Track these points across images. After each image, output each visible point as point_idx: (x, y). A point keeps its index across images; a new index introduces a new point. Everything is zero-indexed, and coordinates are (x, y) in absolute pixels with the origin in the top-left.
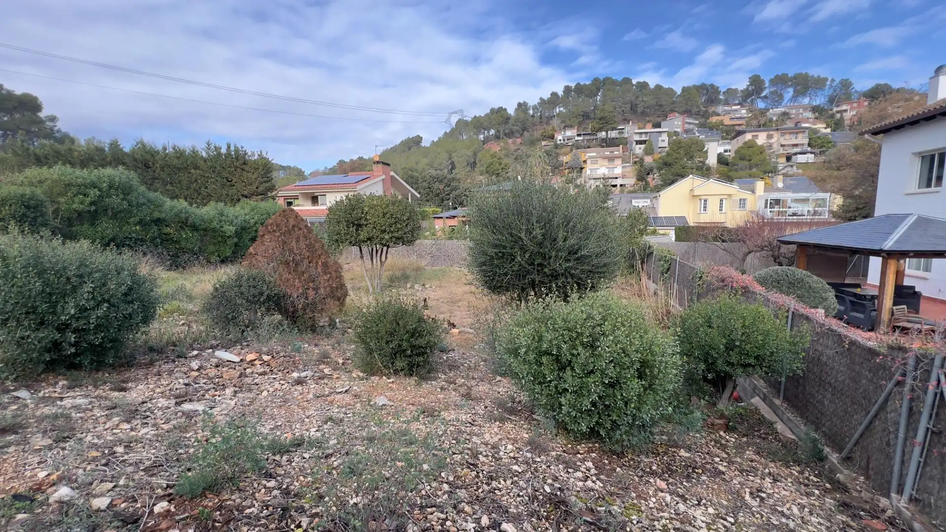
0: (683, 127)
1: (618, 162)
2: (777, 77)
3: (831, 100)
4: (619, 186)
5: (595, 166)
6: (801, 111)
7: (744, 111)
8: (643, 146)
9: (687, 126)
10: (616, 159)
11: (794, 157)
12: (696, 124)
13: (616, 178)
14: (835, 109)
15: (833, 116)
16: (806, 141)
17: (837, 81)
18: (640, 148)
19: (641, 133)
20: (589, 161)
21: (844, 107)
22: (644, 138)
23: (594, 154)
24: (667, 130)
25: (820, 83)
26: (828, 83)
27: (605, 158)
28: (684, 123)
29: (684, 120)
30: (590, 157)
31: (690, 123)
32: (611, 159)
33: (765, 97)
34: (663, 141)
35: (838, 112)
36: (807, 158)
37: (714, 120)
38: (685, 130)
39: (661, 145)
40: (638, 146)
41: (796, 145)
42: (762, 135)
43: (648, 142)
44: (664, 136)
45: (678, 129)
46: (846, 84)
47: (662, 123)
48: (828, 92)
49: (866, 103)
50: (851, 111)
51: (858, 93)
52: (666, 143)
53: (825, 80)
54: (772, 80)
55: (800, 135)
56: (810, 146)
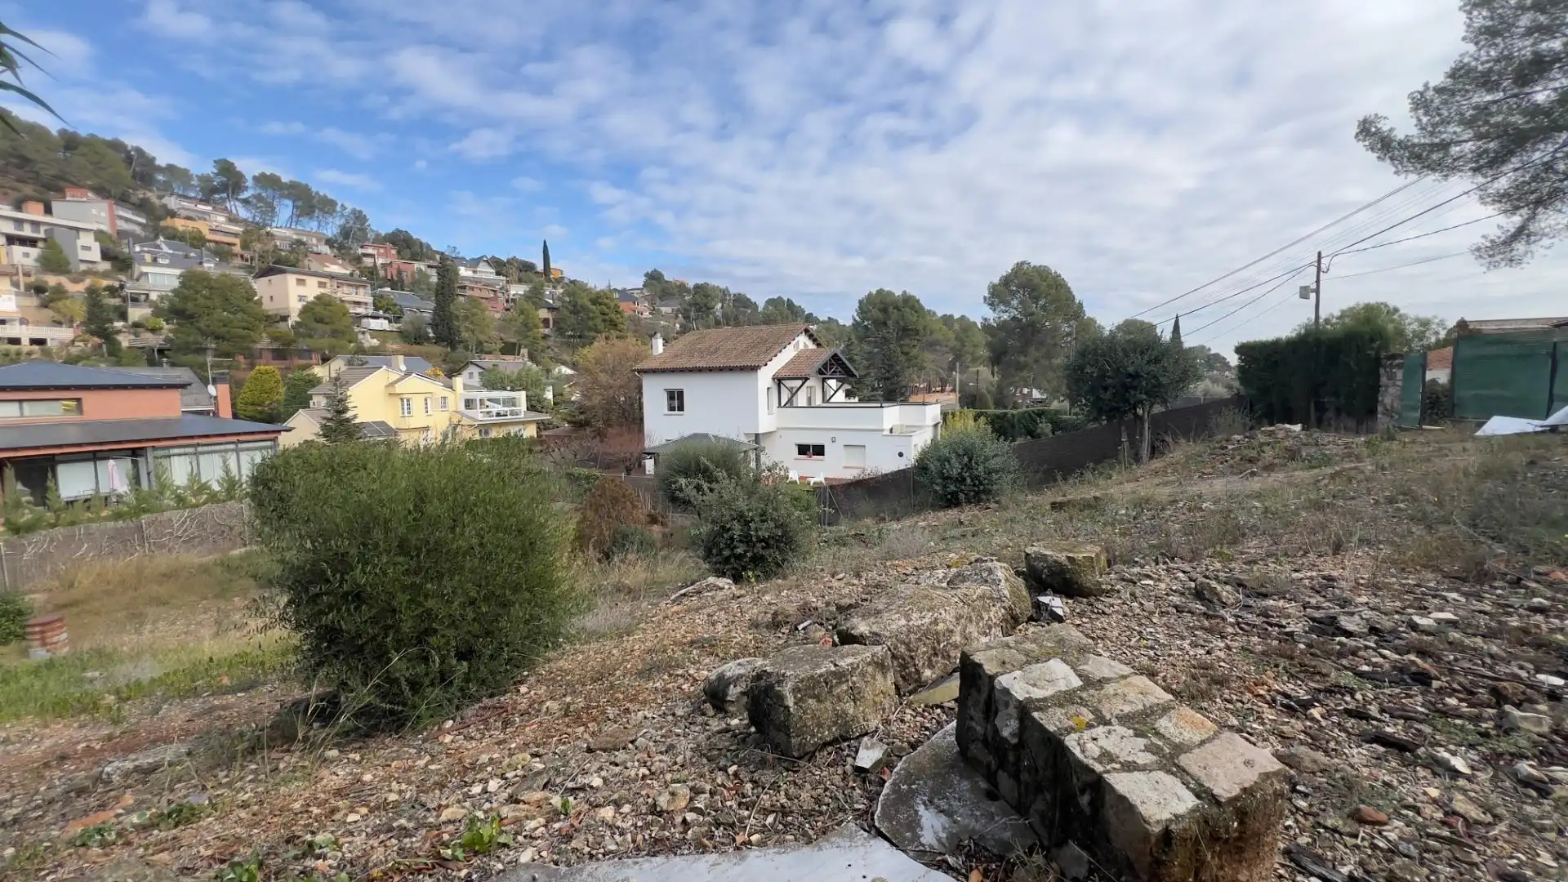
0: (113, 224)
2: (263, 175)
3: (346, 233)
4: (25, 342)
6: (314, 241)
7: (221, 219)
8: (34, 252)
9: (123, 226)
11: (365, 321)
12: (139, 224)
14: (360, 251)
15: (358, 259)
16: (370, 300)
17: (348, 210)
18: (26, 255)
19: (19, 222)
21: (370, 251)
22: (27, 231)
24: (95, 227)
25: (327, 206)
26: (338, 208)
28: (113, 218)
29: (111, 211)
31: (127, 220)
33: (246, 202)
34: (87, 248)
35: (365, 255)
36: (382, 324)
37: (179, 224)
38: (119, 233)
39: (83, 255)
40: (18, 250)
41: (358, 303)
42: (312, 282)
43: (40, 244)
44: (87, 239)
45: (104, 228)
46: (359, 217)
47: (56, 206)
48: (340, 222)
49: (394, 252)
50: (379, 258)
51: (378, 235)
52: (95, 255)
53: (333, 203)
54: (255, 178)
55: (361, 290)
56: (376, 308)
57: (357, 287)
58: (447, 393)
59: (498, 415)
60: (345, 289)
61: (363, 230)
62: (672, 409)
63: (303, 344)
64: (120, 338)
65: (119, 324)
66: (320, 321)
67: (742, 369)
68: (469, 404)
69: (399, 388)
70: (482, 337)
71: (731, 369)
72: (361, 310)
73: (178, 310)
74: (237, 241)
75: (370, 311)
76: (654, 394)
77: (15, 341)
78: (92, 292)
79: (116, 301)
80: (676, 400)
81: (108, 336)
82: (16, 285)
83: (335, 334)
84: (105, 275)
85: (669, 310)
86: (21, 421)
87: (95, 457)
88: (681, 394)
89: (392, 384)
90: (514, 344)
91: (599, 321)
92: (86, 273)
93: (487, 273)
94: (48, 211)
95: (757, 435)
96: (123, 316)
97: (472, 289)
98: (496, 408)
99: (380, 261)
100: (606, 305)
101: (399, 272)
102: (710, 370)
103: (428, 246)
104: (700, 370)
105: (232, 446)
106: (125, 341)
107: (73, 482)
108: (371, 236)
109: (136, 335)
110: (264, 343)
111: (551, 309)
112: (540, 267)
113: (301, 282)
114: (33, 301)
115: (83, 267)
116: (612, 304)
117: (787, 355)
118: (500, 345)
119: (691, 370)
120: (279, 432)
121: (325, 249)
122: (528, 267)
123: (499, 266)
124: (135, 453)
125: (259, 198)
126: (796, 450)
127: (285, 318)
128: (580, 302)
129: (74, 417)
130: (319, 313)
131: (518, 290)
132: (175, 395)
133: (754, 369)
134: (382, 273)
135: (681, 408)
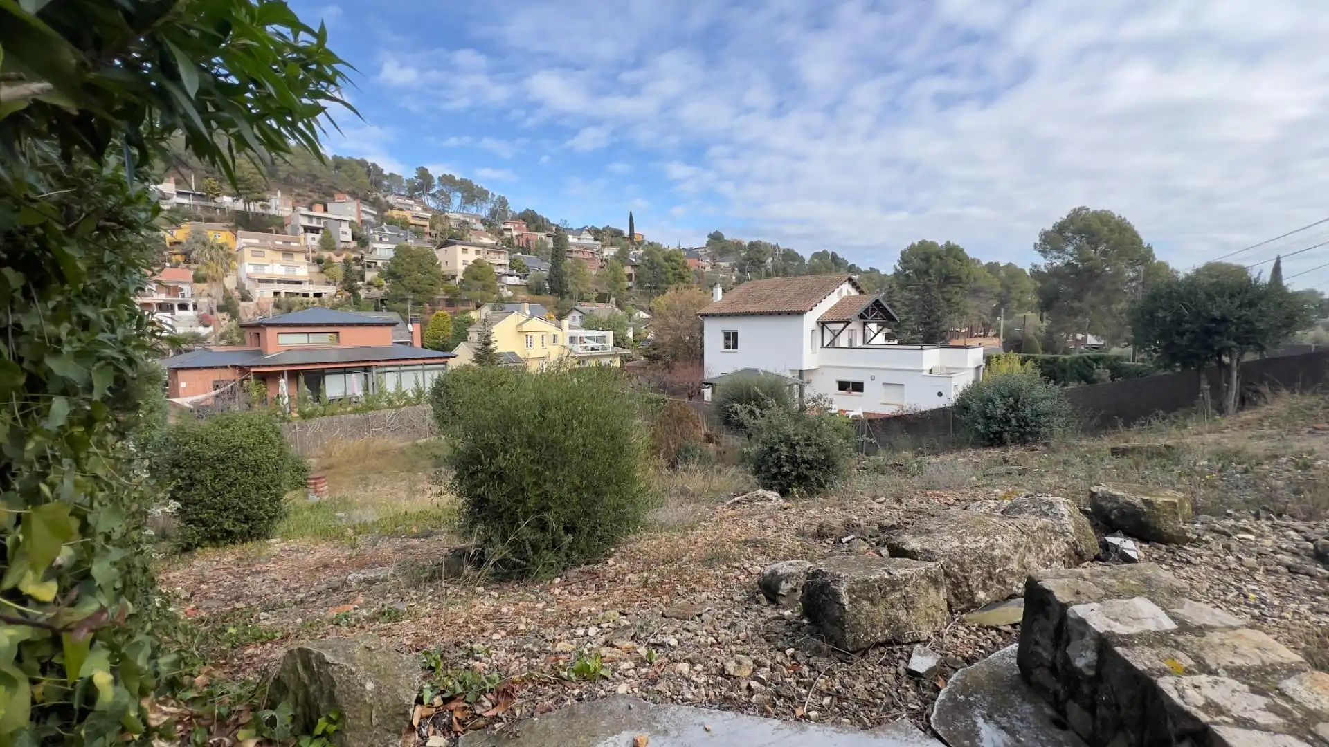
0: (359, 216)
1: (300, 258)
2: (444, 176)
3: (493, 214)
4: (311, 295)
5: (259, 261)
6: (474, 221)
7: (419, 209)
8: (318, 237)
9: (365, 217)
10: (295, 255)
11: (504, 278)
12: (373, 215)
13: (299, 283)
14: (503, 227)
15: (501, 233)
16: (508, 262)
17: (496, 197)
18: (314, 239)
19: (310, 217)
20: (247, 252)
21: (508, 226)
22: (315, 224)
23: (257, 241)
24: (349, 218)
25: (482, 195)
26: (490, 196)
27: (276, 250)
28: (360, 211)
29: (357, 207)
30: (250, 246)
31: (367, 213)
32: (288, 253)
33: (434, 195)
34: (345, 233)
35: (505, 229)
36: (514, 280)
37: (395, 213)
38: (362, 221)
39: (343, 238)
40: (310, 235)
41: (500, 265)
42: (472, 250)
43: (321, 232)
44: (345, 227)
45: (354, 219)
46: (503, 201)
47: (330, 206)
48: (490, 206)
49: (524, 226)
50: (515, 231)
51: (514, 214)
52: (349, 237)
53: (487, 192)
54: (439, 178)
55: (502, 255)
56: (512, 269)
57: (500, 253)
58: (557, 332)
59: (593, 349)
60: (492, 255)
61: (505, 211)
62: (727, 347)
63: (465, 295)
64: (360, 292)
65: (360, 283)
66: (475, 278)
67: (789, 313)
68: (572, 340)
69: (525, 328)
70: (583, 289)
71: (779, 314)
72: (502, 270)
73: (392, 274)
74: (427, 223)
75: (508, 271)
76: (713, 335)
77: (306, 295)
78: (346, 261)
79: (359, 268)
80: (732, 340)
81: (353, 290)
82: (308, 259)
83: (485, 287)
84: (354, 250)
85: (727, 264)
86: (307, 346)
87: (345, 371)
88: (735, 334)
89: (520, 325)
90: (606, 294)
91: (670, 275)
92: (344, 249)
93: (587, 239)
94: (326, 210)
95: (801, 371)
96: (362, 278)
97: (577, 252)
98: (591, 344)
99: (515, 233)
100: (675, 261)
101: (528, 241)
102: (762, 314)
103: (548, 221)
104: (753, 314)
105: (420, 367)
106: (363, 294)
107: (333, 387)
108: (510, 215)
109: (369, 290)
110: (441, 295)
111: (634, 266)
112: (627, 233)
113: (465, 251)
114: (316, 269)
115: (342, 245)
116: (682, 261)
117: (832, 300)
118: (596, 295)
119: (745, 315)
120: (448, 357)
121: (480, 226)
122: (618, 233)
123: (597, 234)
124: (366, 369)
125: (441, 192)
126: (837, 386)
127: (454, 277)
128: (656, 260)
129: (335, 345)
130: (476, 272)
131: (609, 252)
132: (390, 329)
133: (800, 313)
134: (516, 242)
135: (735, 346)
